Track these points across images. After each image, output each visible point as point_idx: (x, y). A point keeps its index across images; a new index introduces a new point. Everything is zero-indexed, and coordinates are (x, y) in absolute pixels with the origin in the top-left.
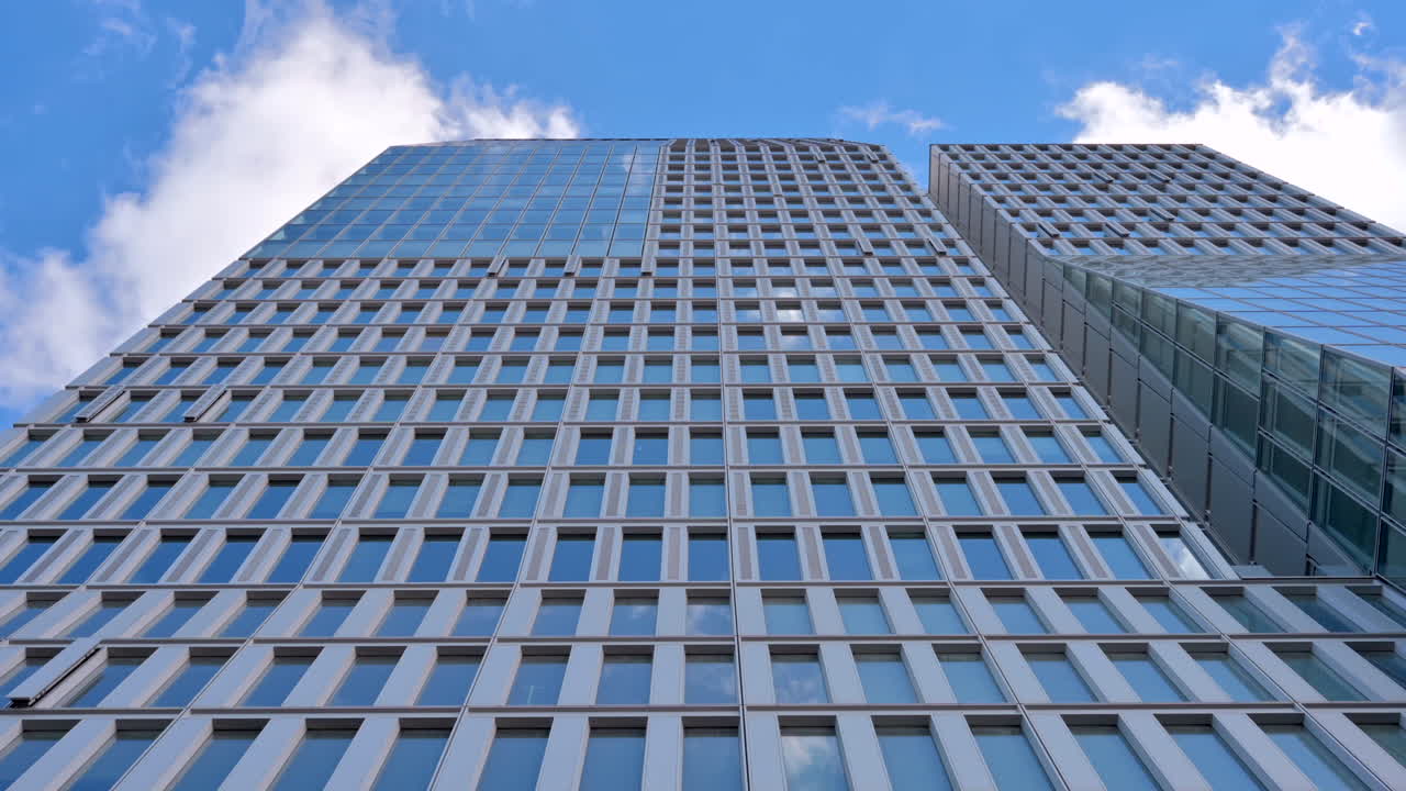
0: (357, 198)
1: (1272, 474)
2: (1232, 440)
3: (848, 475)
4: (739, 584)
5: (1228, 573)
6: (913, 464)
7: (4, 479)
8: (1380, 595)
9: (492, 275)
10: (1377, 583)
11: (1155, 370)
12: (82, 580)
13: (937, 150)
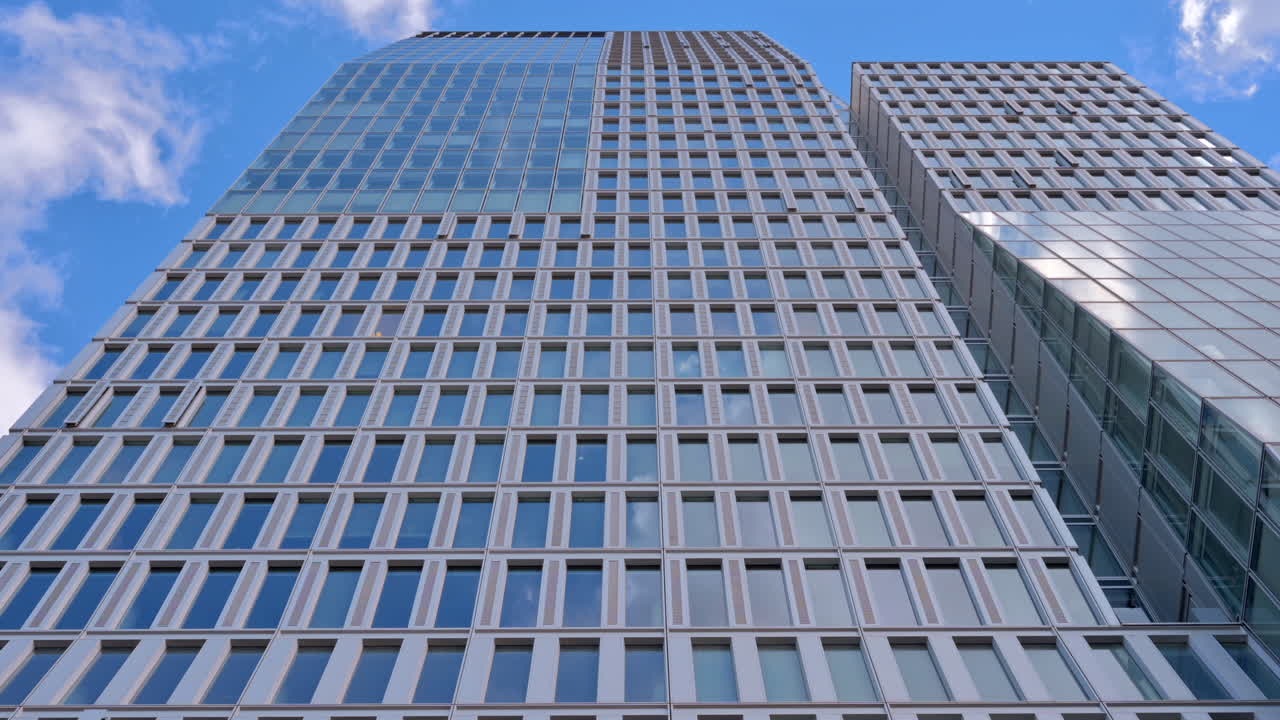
0: (312, 134)
1: (1154, 492)
2: (1122, 450)
3: (771, 493)
4: (671, 631)
5: (1110, 616)
6: (831, 481)
7: (5, 499)
8: (1245, 643)
9: (441, 237)
10: (1243, 631)
11: (1053, 359)
12: (82, 625)
13: (857, 67)
